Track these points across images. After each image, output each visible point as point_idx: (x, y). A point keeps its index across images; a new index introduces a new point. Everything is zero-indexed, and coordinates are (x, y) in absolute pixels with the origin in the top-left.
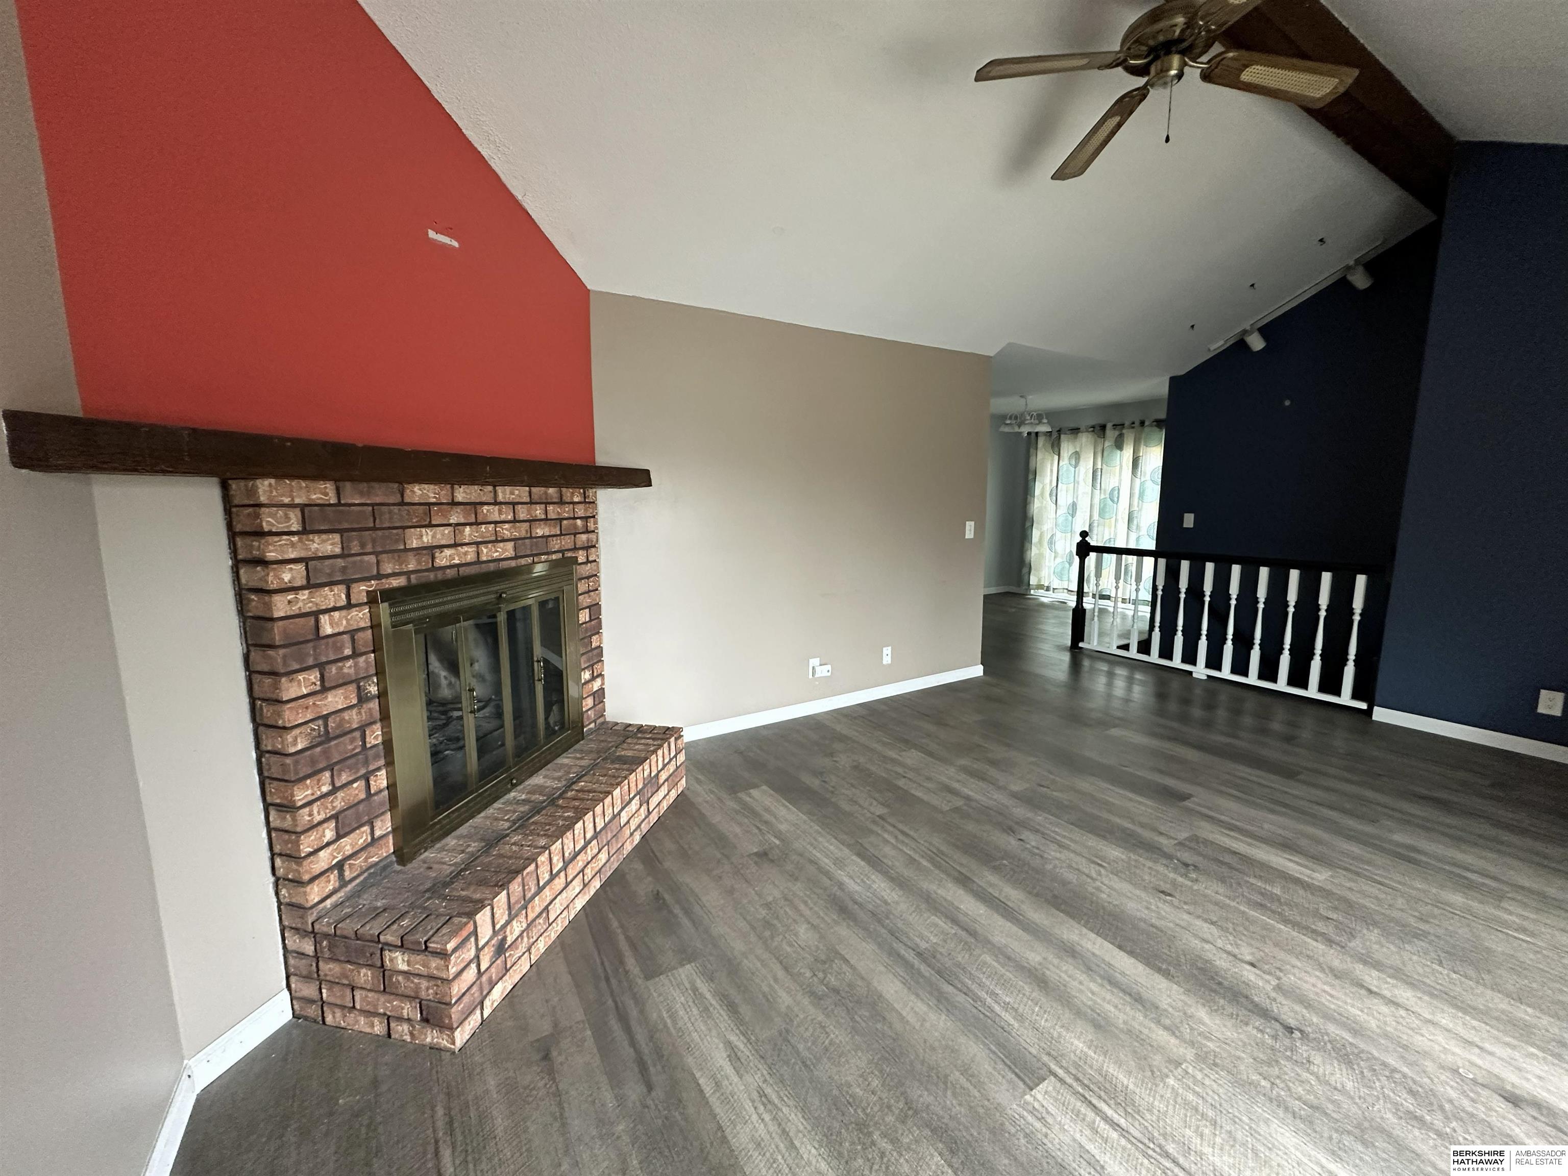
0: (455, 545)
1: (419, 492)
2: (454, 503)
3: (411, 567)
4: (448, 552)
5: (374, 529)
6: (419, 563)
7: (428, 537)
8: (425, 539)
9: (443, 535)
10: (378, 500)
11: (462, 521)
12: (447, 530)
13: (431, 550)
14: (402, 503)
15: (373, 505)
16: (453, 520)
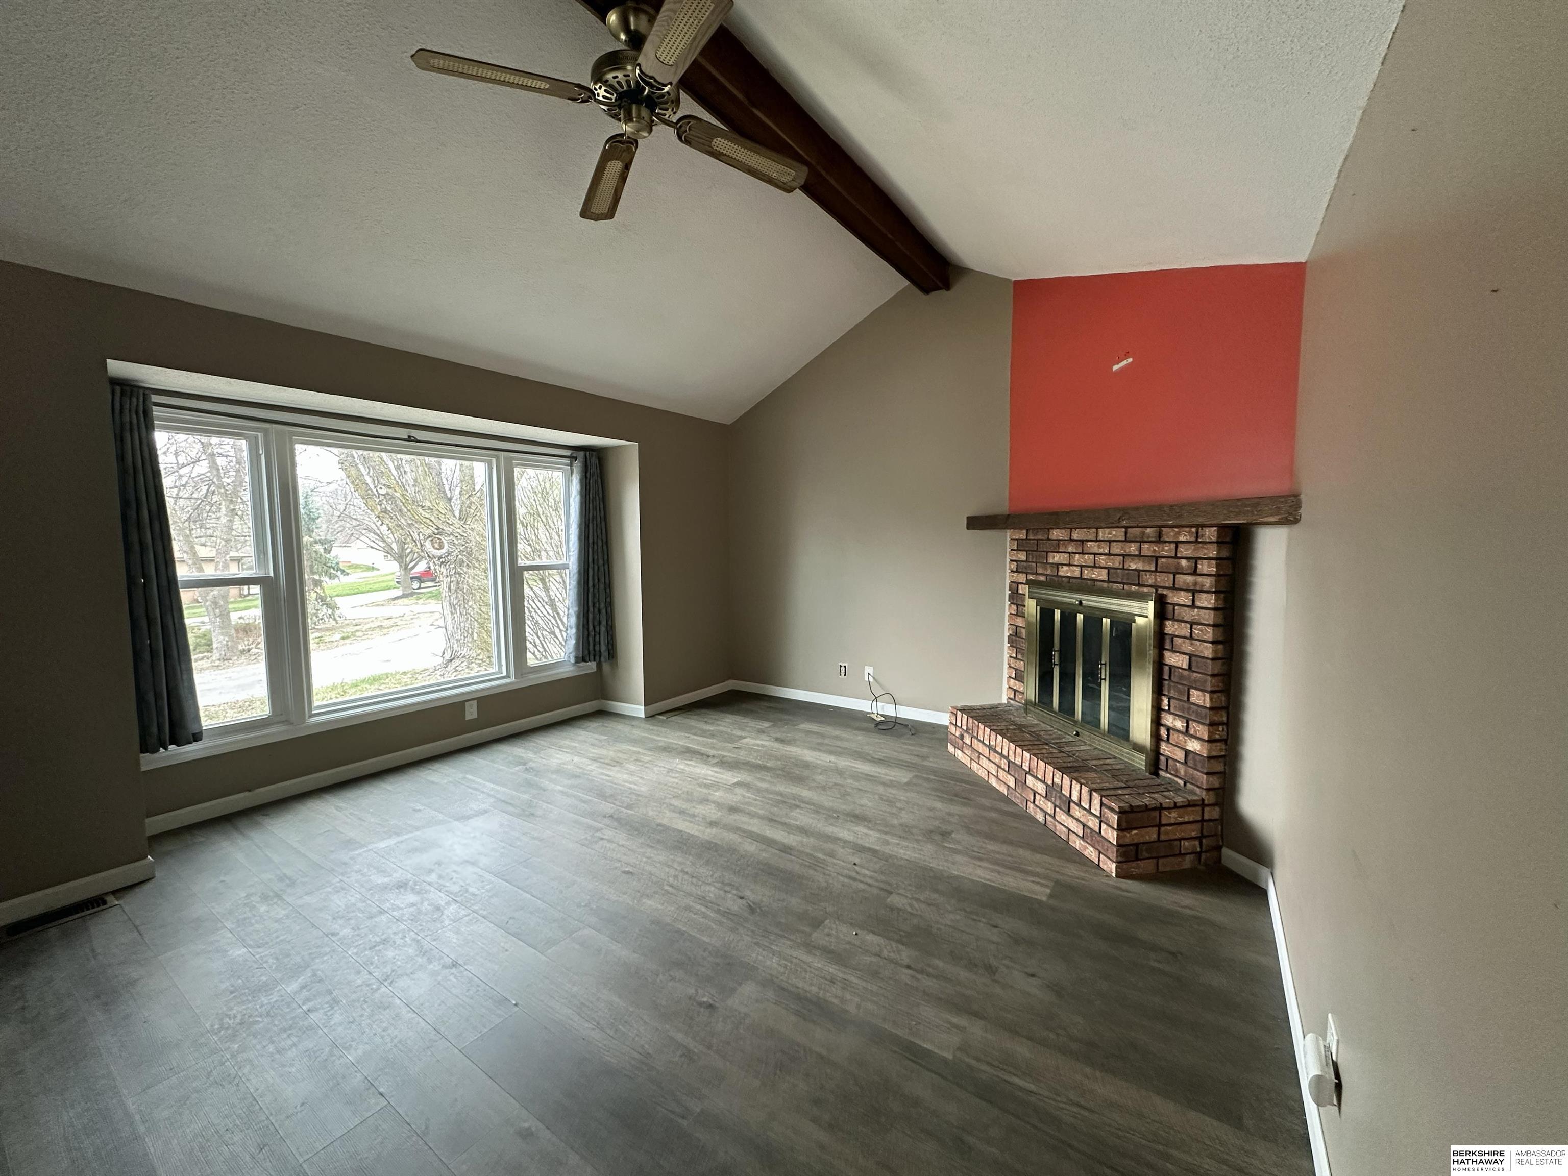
0: (1069, 565)
1: (1056, 534)
2: (1071, 540)
3: (1049, 572)
4: (1065, 568)
5: (1037, 551)
6: (1052, 571)
7: (1056, 558)
8: (1056, 559)
9: (1064, 557)
10: (1040, 537)
11: (1074, 551)
12: (1066, 555)
13: (1058, 565)
14: (1048, 539)
15: (1037, 540)
16: (1070, 549)
